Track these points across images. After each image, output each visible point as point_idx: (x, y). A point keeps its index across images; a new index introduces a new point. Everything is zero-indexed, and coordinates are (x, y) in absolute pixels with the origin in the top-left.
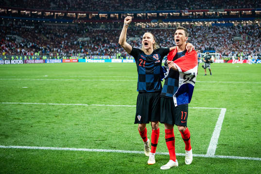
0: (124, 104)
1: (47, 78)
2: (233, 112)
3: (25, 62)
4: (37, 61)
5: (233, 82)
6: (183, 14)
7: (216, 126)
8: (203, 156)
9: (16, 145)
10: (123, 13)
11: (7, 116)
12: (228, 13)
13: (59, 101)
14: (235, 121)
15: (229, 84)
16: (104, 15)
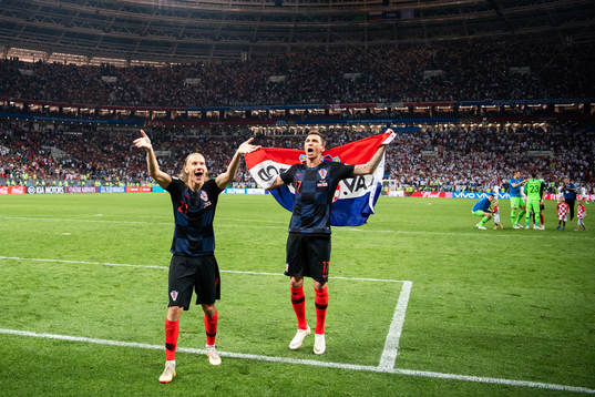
0: (230, 269)
1: (102, 218)
2: (426, 290)
3: (66, 190)
4: (86, 189)
5: (423, 233)
6: (331, 112)
7: (395, 315)
8: (372, 368)
10: (228, 110)
11: (39, 283)
12: (411, 109)
13: (120, 259)
14: (430, 306)
15: (415, 236)
16: (195, 113)
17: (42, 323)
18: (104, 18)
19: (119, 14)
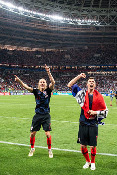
6: (116, 67)
10: (80, 66)
16: (68, 68)
17: (15, 140)
18: (36, 34)
19: (42, 33)
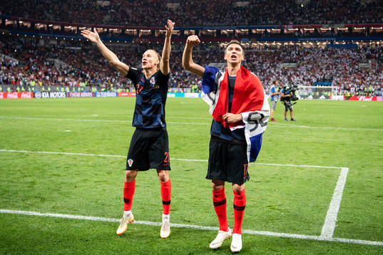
0: (202, 158)
1: (97, 118)
2: (359, 174)
3: (68, 95)
4: (84, 94)
5: (358, 129)
6: (285, 31)
7: (335, 194)
8: (315, 237)
9: (55, 212)
10: (202, 29)
11: (44, 172)
12: (350, 29)
13: (113, 152)
14: (362, 187)
15: (352, 132)
16: (175, 32)
17: (46, 205)
